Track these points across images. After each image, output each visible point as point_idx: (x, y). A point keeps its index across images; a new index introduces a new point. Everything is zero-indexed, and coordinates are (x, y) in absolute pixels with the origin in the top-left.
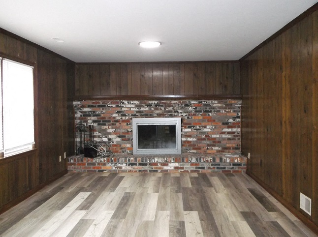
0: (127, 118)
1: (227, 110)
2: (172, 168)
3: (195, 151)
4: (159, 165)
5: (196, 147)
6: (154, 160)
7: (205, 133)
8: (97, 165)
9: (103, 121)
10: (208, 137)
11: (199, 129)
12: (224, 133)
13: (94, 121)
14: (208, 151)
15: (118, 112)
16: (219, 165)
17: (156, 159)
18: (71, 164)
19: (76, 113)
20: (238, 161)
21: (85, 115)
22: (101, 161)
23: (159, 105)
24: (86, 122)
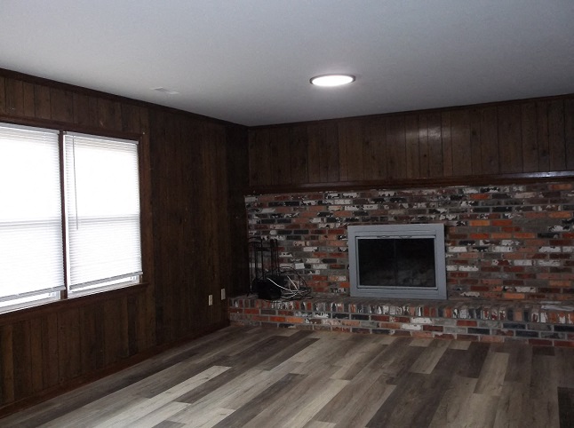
0: (338, 225)
1: (549, 206)
2: (419, 328)
3: (476, 294)
4: (392, 320)
5: (479, 284)
6: (382, 308)
7: (497, 255)
8: (277, 315)
9: (296, 232)
10: (504, 263)
11: (484, 248)
12: (543, 256)
13: (280, 233)
14: (506, 296)
15: (322, 215)
16: (523, 327)
17: (386, 308)
18: (235, 310)
19: (250, 217)
20: (567, 319)
21: (266, 221)
22: (284, 307)
23: (398, 200)
24: (267, 233)
